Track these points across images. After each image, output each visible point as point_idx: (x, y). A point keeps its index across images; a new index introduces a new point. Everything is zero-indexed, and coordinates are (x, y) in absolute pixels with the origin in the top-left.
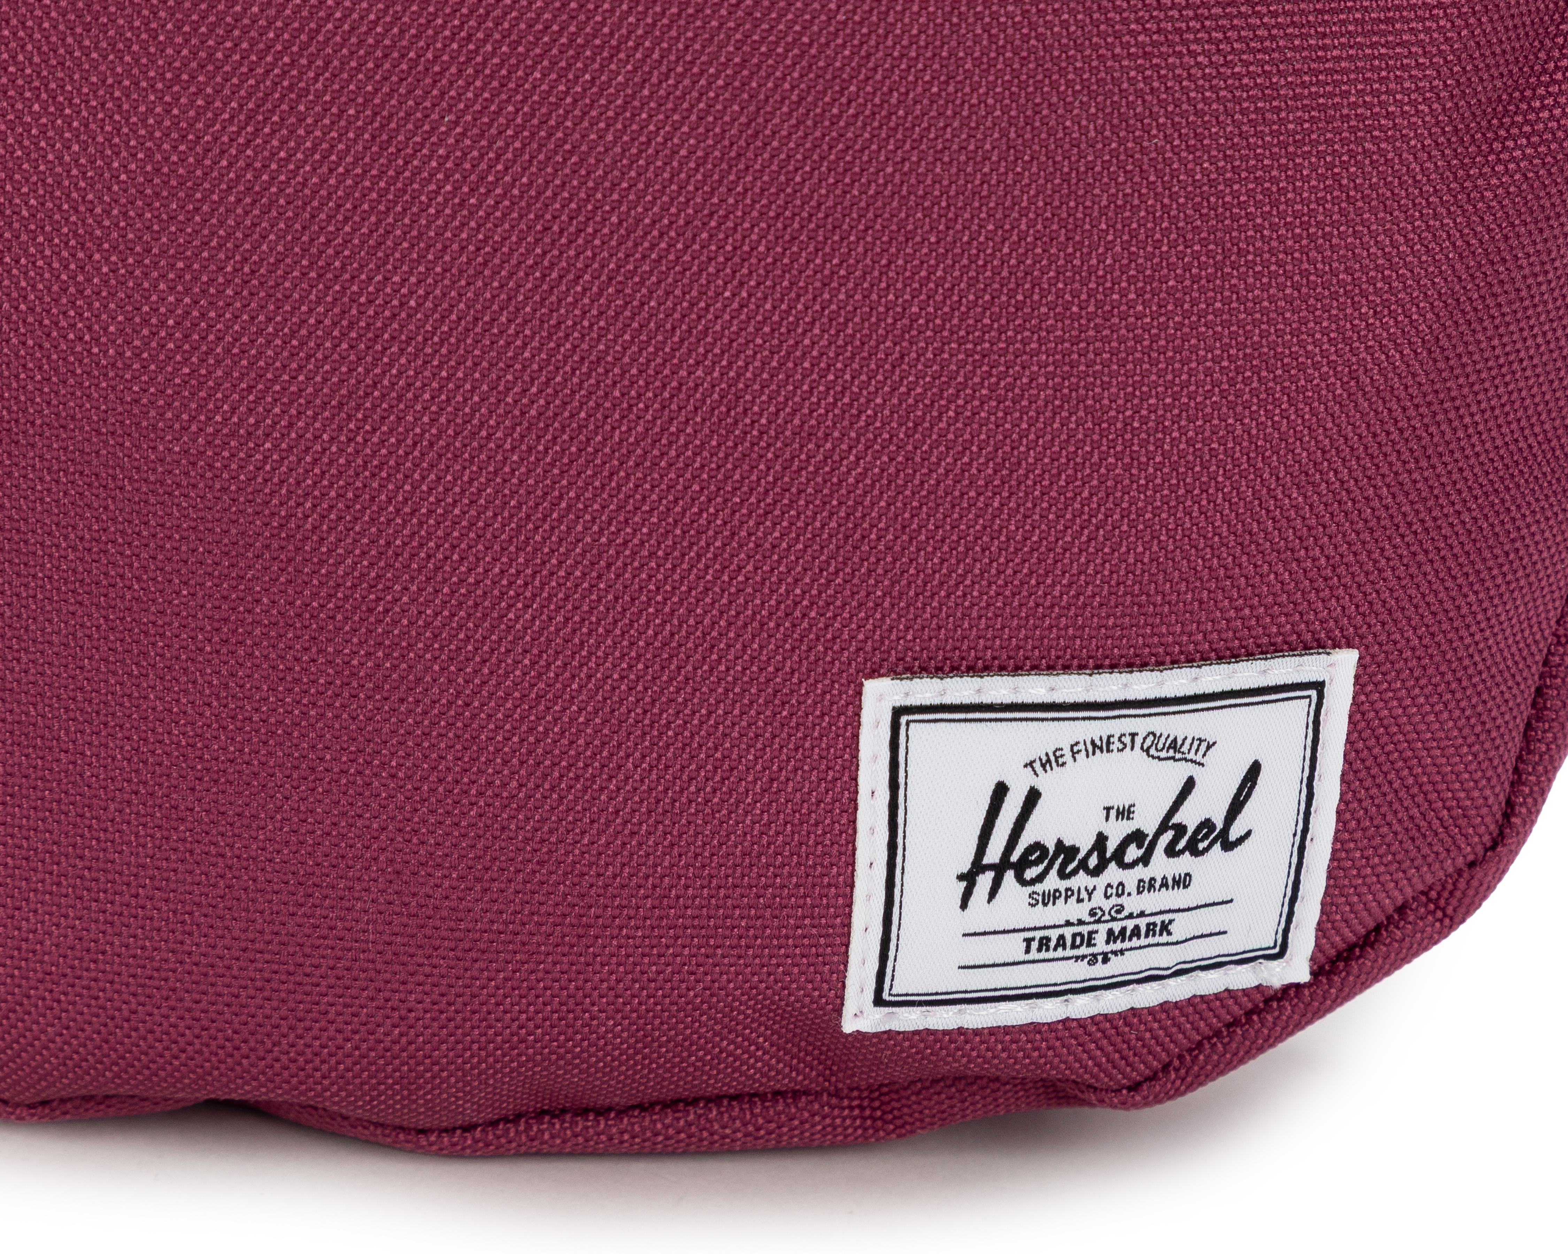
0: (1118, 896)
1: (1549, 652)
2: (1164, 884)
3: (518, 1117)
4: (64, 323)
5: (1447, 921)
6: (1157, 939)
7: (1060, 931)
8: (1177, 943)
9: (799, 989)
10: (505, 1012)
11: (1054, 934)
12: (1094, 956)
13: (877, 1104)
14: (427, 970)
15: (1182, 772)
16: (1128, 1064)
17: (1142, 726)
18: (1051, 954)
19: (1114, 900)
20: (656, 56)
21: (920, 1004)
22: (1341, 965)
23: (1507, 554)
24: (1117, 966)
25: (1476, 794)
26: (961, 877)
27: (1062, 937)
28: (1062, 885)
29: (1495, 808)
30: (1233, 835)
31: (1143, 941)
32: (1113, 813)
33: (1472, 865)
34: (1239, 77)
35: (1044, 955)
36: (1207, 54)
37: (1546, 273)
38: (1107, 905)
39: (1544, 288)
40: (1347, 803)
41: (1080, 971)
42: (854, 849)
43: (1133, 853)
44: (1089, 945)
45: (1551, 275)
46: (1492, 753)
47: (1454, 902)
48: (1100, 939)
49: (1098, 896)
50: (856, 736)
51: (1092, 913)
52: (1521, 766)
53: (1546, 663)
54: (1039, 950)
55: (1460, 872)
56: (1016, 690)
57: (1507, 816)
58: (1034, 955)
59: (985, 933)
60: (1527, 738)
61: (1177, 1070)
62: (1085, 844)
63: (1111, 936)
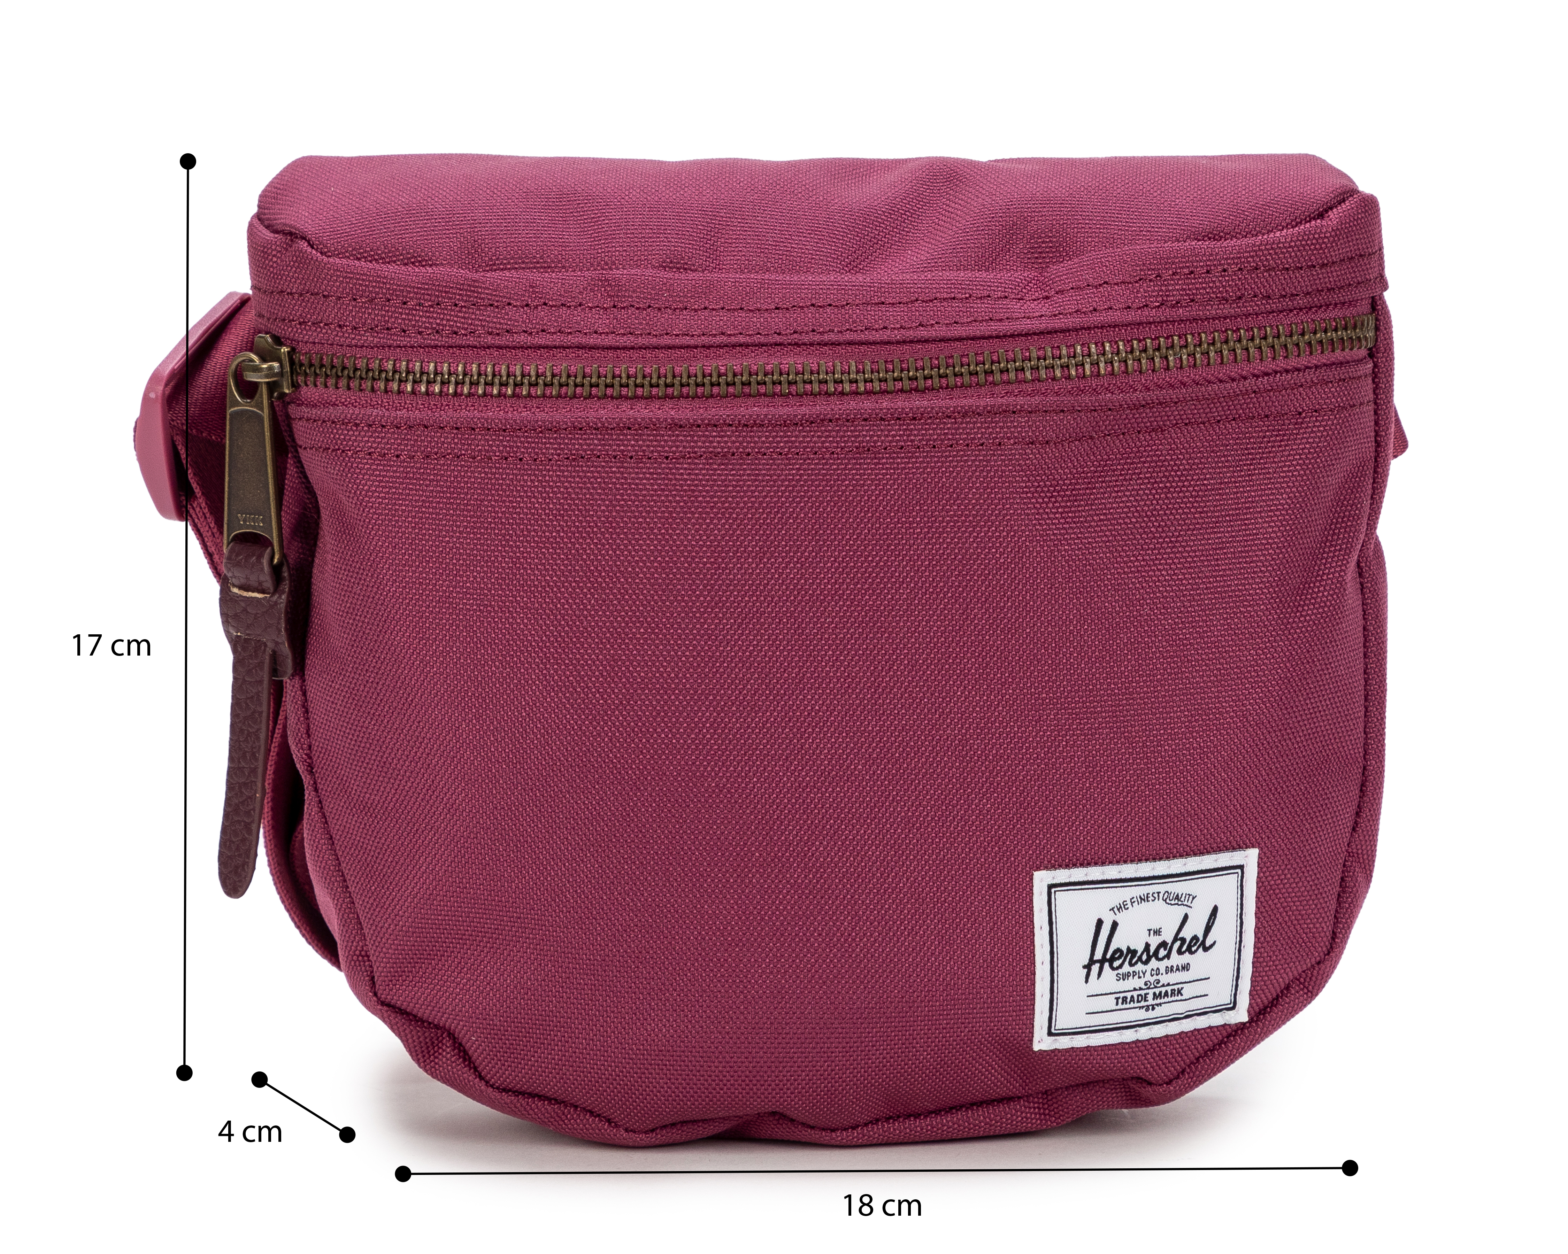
0: (1157, 975)
1: (1345, 860)
2: (1178, 969)
3: (877, 1120)
4: (659, 730)
5: (1310, 994)
6: (1176, 998)
7: (1131, 993)
8: (1186, 1000)
9: (1012, 1029)
10: (877, 1050)
11: (1129, 995)
12: (1148, 1006)
13: (1046, 1106)
14: (840, 1030)
15: (1182, 911)
16: (1166, 1068)
17: (1162, 888)
18: (1128, 1006)
19: (1155, 977)
20: (920, 585)
21: (1069, 1034)
22: (1262, 1017)
23: (1322, 805)
24: (1159, 1012)
25: (1318, 925)
26: (1084, 967)
27: (1132, 997)
28: (1131, 969)
29: (1328, 934)
30: (1208, 944)
31: (1170, 999)
32: (1152, 932)
33: (1319, 963)
34: (1181, 580)
35: (1125, 1006)
36: (1167, 570)
37: (1328, 669)
38: (1152, 979)
39: (1327, 676)
40: (1259, 929)
41: (1140, 1015)
42: (1034, 955)
43: (1162, 953)
44: (1146, 1001)
45: (1330, 671)
46: (1324, 905)
47: (1312, 983)
48: (1150, 997)
49: (1148, 974)
50: (1032, 900)
51: (1146, 984)
52: (1338, 915)
53: (1344, 866)
54: (1122, 1003)
55: (1313, 966)
56: (1103, 873)
57: (1333, 939)
58: (1120, 1006)
59: (1097, 995)
60: (1339, 903)
61: (1188, 1073)
62: (1140, 949)
63: (1155, 996)
